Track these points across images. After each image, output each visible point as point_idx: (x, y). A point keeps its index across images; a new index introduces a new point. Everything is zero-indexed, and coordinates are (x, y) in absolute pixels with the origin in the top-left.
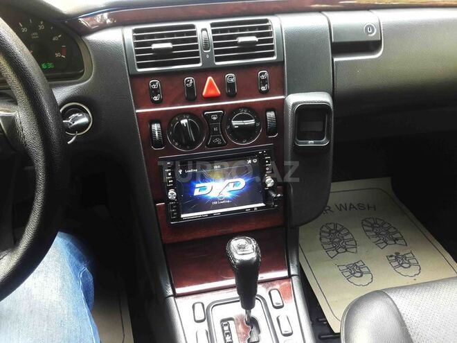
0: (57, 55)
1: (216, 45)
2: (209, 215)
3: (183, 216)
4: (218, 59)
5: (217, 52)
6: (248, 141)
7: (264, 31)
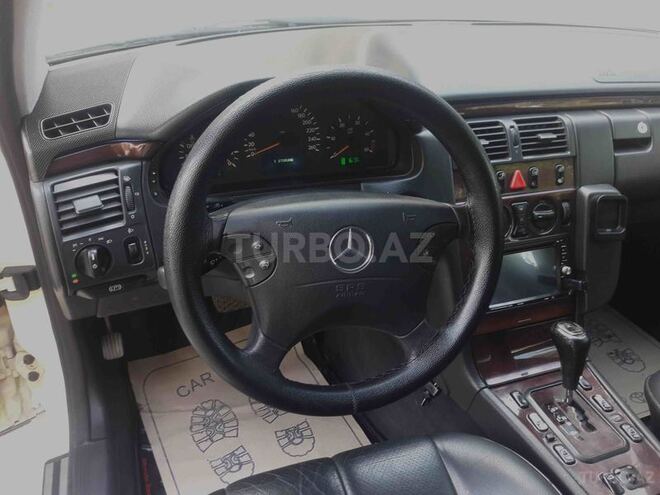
0: (366, 150)
1: (523, 141)
2: (514, 305)
3: (490, 307)
4: (525, 154)
5: (524, 147)
6: (546, 230)
7: (558, 129)
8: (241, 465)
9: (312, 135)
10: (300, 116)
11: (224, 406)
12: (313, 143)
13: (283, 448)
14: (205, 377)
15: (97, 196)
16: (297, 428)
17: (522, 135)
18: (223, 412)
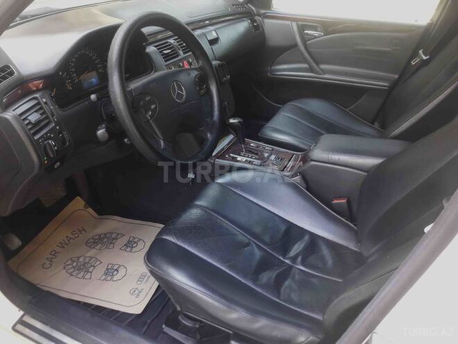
4: (184, 53)
5: (183, 50)
8: (117, 270)
9: (99, 64)
10: (91, 55)
11: (78, 258)
12: (100, 68)
13: (131, 251)
14: (53, 253)
15: (35, 113)
16: (129, 242)
17: (179, 45)
18: (81, 259)
